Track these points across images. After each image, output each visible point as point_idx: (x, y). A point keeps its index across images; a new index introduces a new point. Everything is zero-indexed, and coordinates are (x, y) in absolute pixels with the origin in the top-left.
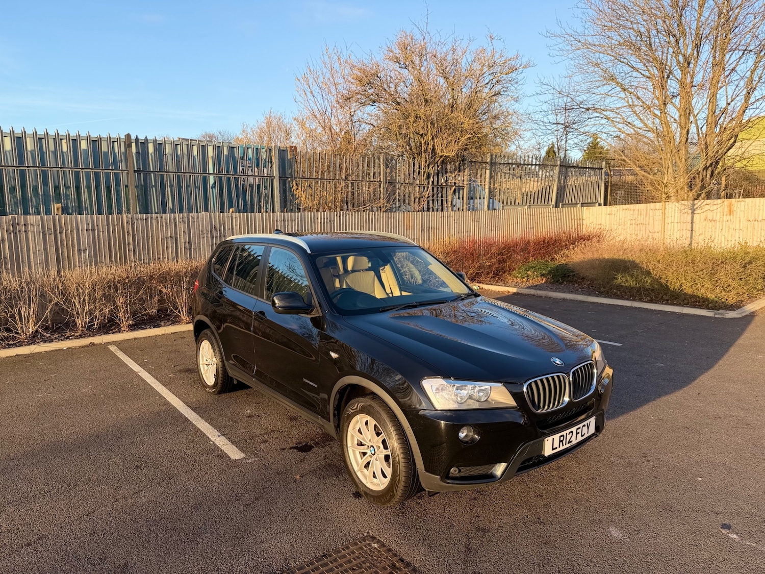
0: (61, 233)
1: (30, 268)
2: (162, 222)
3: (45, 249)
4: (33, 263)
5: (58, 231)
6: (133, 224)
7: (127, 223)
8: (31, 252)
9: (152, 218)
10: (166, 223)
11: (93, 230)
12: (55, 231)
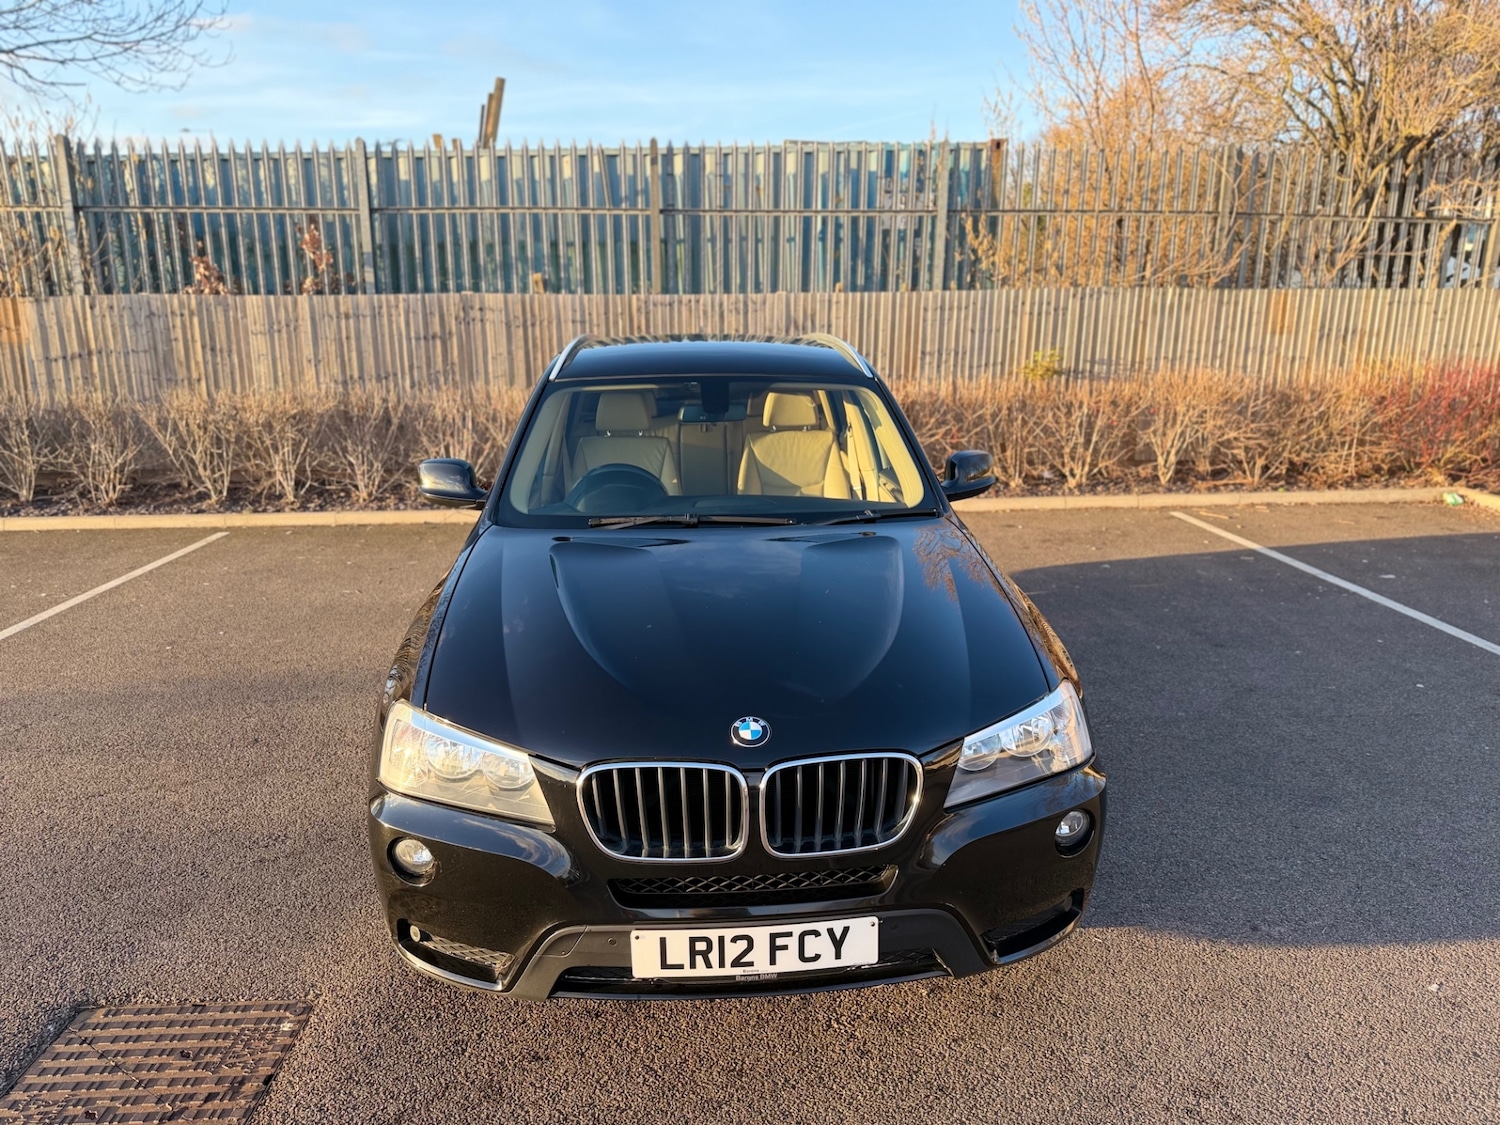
0: (533, 325)
1: (487, 382)
2: (697, 309)
3: (510, 353)
4: (491, 376)
5: (529, 323)
6: (647, 313)
7: (639, 310)
8: (490, 356)
9: (680, 302)
10: (705, 313)
11: (583, 322)
12: (525, 321)
